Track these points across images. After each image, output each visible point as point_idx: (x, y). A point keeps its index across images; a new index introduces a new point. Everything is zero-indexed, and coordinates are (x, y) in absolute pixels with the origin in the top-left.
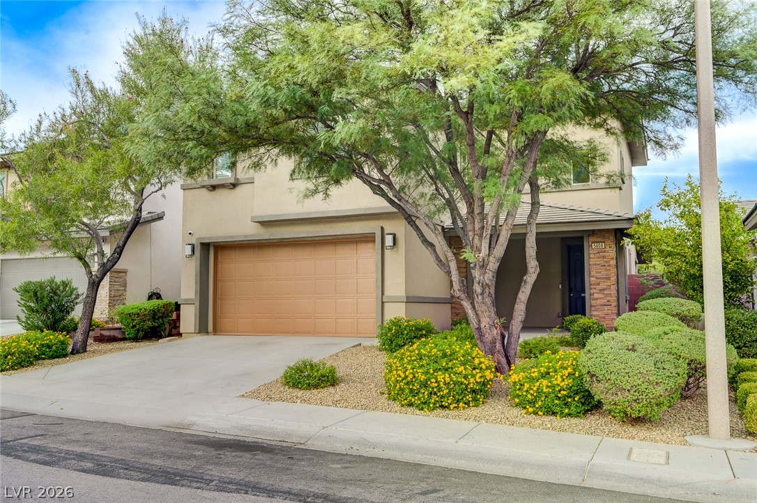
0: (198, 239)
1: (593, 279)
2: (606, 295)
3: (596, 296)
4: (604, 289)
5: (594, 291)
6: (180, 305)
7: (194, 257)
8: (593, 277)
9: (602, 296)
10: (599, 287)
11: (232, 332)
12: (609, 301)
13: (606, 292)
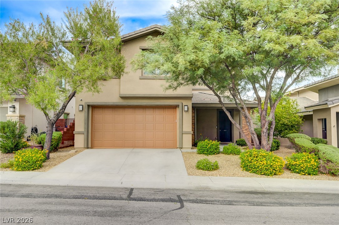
0: (86, 103)
1: (243, 125)
2: (248, 131)
3: (244, 131)
4: (247, 129)
5: (244, 130)
6: (74, 134)
7: (83, 111)
8: (243, 124)
9: (247, 132)
10: (245, 128)
11: (101, 147)
12: (249, 133)
13: (247, 130)
